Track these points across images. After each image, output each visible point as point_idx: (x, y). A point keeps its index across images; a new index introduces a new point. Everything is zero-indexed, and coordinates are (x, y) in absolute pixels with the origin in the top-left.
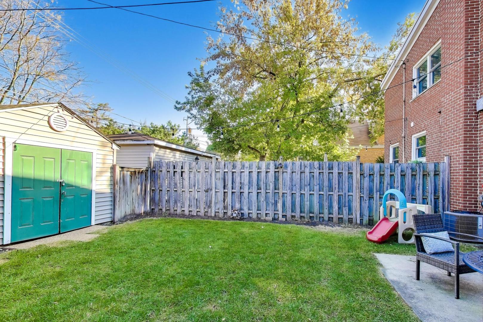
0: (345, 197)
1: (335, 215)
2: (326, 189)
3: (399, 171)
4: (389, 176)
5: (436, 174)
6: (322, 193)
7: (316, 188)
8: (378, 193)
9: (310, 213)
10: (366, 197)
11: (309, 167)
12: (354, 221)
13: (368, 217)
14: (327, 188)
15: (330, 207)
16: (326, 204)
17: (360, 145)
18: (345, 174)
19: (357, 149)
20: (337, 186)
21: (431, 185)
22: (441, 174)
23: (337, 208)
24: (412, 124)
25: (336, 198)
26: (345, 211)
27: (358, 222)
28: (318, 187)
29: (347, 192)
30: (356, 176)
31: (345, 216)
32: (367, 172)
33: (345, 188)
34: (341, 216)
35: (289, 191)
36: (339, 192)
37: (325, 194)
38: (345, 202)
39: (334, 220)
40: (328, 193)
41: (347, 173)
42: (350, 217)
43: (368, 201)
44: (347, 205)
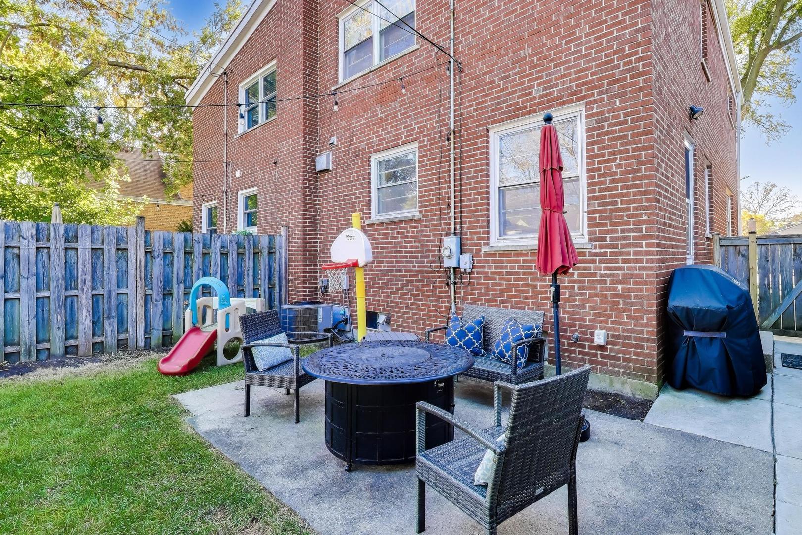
0: (110, 297)
1: (84, 340)
2: (57, 283)
3: (219, 246)
4: (201, 256)
5: (271, 253)
6: (45, 294)
7: (28, 283)
8: (182, 285)
9: (7, 345)
10: (157, 295)
12: (131, 344)
13: (161, 333)
14: (62, 282)
15: (71, 323)
16: (57, 319)
17: (145, 197)
18: (110, 251)
19: (137, 203)
20: (88, 277)
21: (265, 269)
22: (277, 252)
23: (90, 324)
24: (238, 174)
25: (85, 302)
26: (110, 327)
27: (141, 344)
28: (32, 280)
29: (114, 288)
30: (136, 255)
31: (109, 338)
32: (158, 248)
33: (110, 279)
34: (100, 339)
36: (93, 289)
37: (54, 297)
38: (109, 309)
39: (82, 349)
40: (64, 293)
41: (114, 250)
42: (121, 337)
43: (160, 302)
44: (114, 314)
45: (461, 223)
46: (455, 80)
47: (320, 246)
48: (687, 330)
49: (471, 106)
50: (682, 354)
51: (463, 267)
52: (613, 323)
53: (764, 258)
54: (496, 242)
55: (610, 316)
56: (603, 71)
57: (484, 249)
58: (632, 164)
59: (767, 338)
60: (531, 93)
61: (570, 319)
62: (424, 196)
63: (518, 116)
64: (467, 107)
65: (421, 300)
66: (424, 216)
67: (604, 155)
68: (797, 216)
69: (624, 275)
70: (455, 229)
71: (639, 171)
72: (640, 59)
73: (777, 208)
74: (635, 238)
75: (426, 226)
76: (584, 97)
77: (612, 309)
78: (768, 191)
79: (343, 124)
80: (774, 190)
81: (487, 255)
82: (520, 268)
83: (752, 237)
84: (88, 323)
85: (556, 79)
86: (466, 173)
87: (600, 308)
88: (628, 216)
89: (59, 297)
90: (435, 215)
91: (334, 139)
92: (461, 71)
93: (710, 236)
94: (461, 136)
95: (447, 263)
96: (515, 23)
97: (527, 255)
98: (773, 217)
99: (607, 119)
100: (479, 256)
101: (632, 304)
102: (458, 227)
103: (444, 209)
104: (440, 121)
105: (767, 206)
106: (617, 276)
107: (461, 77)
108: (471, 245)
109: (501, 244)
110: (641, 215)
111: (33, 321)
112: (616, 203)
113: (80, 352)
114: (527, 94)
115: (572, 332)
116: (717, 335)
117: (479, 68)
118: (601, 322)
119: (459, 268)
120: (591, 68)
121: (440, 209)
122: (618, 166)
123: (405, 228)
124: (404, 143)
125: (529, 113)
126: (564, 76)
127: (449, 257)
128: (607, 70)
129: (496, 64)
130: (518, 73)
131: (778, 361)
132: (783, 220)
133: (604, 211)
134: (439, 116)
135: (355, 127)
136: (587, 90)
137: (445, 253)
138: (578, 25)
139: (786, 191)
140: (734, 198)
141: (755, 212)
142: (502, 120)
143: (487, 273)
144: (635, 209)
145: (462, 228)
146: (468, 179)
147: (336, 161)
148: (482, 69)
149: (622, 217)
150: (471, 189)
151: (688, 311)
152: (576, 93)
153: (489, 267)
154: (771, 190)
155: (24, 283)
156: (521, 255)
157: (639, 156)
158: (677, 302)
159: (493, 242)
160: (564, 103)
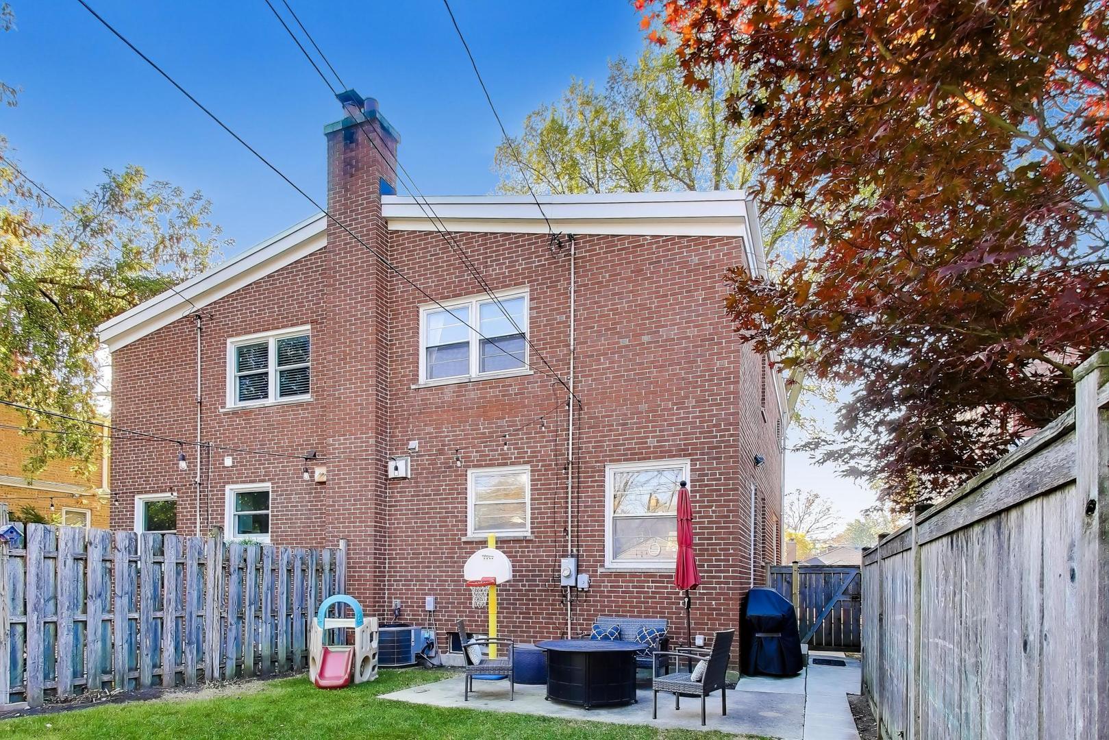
0: (190, 620)
1: (167, 670)
2: (146, 603)
3: (285, 562)
4: (270, 572)
6: (136, 616)
7: (122, 603)
8: (253, 607)
9: (105, 672)
10: (231, 619)
11: (100, 547)
12: (208, 673)
13: (234, 661)
14: (150, 602)
15: (157, 649)
16: (147, 643)
18: (192, 566)
20: (172, 596)
22: (337, 569)
23: (173, 650)
24: (228, 462)
25: (169, 625)
26: (190, 656)
27: (216, 674)
28: (126, 599)
29: (194, 610)
30: (213, 572)
31: (190, 668)
32: (235, 562)
33: (192, 599)
34: (182, 668)
35: (35, 617)
36: (176, 609)
37: (143, 618)
38: (190, 633)
39: (166, 679)
40: (152, 615)
41: (195, 565)
42: (199, 666)
43: (234, 627)
44: (194, 640)
45: (578, 546)
46: (573, 415)
47: (389, 563)
48: (758, 632)
49: (590, 442)
50: (754, 648)
51: (580, 586)
52: (708, 629)
53: (803, 585)
54: (610, 564)
55: (707, 624)
56: (704, 438)
57: (600, 570)
58: (723, 511)
59: (804, 648)
60: (646, 443)
61: (676, 628)
62: (537, 518)
63: (634, 460)
64: (585, 443)
65: (531, 618)
66: (536, 537)
67: (704, 502)
68: (839, 536)
69: (717, 594)
70: (572, 551)
71: (729, 517)
72: (732, 435)
73: (818, 525)
74: (724, 566)
75: (538, 547)
76: (690, 455)
77: (708, 619)
78: (810, 503)
79: (430, 429)
80: (817, 501)
81: (603, 575)
82: (634, 587)
83: (795, 567)
84: (172, 649)
85: (668, 436)
86: (584, 502)
87: (699, 619)
88: (720, 550)
89: (147, 618)
90: (550, 537)
91: (414, 444)
92: (581, 409)
93: (763, 564)
94: (579, 468)
95: (564, 582)
96: (634, 380)
97: (640, 576)
98: (814, 537)
99: (707, 475)
100: (596, 576)
101: (722, 615)
102: (575, 549)
103: (560, 532)
104: (556, 450)
105: (808, 520)
106: (711, 594)
107: (579, 414)
108: (587, 566)
109: (615, 566)
110: (729, 549)
111: (126, 646)
112: (711, 539)
113: (165, 683)
114: (642, 443)
115: (677, 638)
116: (775, 635)
117: (600, 411)
118: (700, 629)
119: (576, 586)
120: (696, 433)
121: (555, 532)
122: (714, 512)
123: (512, 547)
124: (513, 464)
125: (644, 459)
126: (674, 435)
127: (568, 577)
128: (708, 437)
129: (615, 410)
130: (635, 423)
131: (810, 661)
132: (825, 542)
133: (703, 544)
134: (556, 445)
135: (446, 436)
136: (692, 449)
137: (564, 573)
138: (687, 397)
139: (828, 504)
140: (779, 524)
141: (795, 529)
142: (619, 460)
143: (603, 592)
144: (725, 544)
145: (578, 551)
146: (585, 507)
147: (417, 469)
148: (601, 412)
149: (716, 550)
150: (588, 516)
151: (759, 618)
152: (683, 450)
153: (606, 586)
154: (813, 501)
155: (118, 602)
156: (637, 576)
157: (729, 506)
158: (752, 612)
159: (607, 564)
160: (674, 456)
